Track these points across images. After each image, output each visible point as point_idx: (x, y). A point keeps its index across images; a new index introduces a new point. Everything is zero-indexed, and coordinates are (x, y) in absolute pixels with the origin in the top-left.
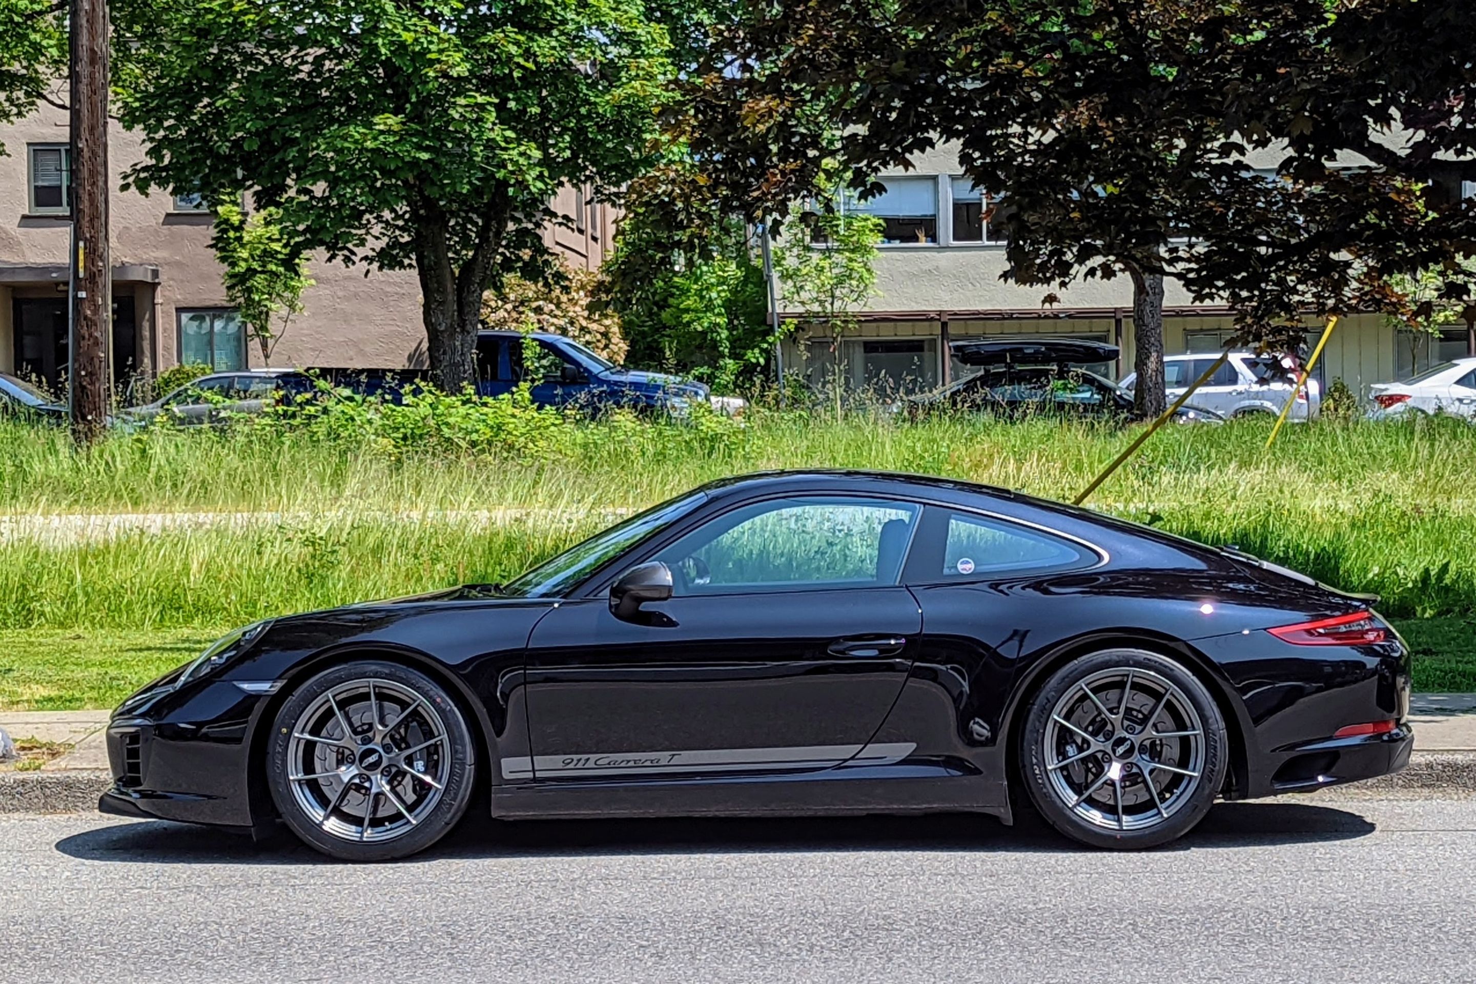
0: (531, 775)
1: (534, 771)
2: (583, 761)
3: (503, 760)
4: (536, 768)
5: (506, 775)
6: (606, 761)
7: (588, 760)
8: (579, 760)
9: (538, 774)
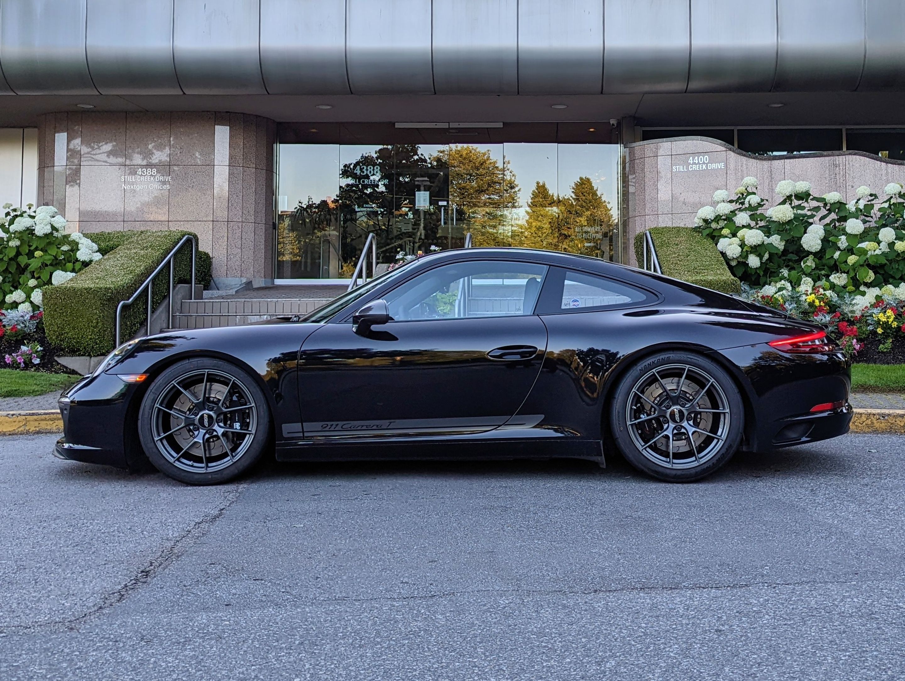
0: (301, 435)
1: (303, 432)
2: (334, 426)
3: (283, 425)
4: (305, 430)
5: (285, 435)
6: (350, 426)
7: (337, 425)
8: (332, 425)
9: (306, 434)
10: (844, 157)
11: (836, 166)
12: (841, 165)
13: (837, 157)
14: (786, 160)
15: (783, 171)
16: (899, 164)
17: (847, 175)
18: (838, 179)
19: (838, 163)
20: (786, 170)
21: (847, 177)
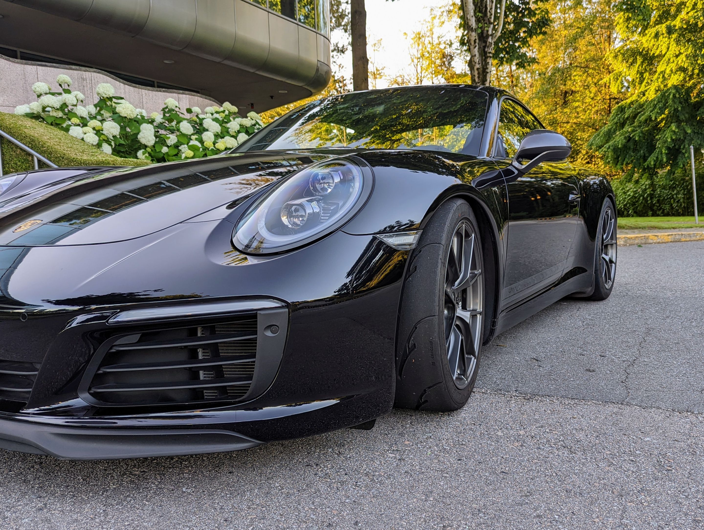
10: (90, 73)
11: (83, 79)
12: (88, 79)
13: (84, 72)
14: (38, 67)
15: (36, 76)
16: (133, 87)
17: (93, 88)
18: (86, 90)
19: (85, 77)
20: (39, 76)
21: (93, 90)
